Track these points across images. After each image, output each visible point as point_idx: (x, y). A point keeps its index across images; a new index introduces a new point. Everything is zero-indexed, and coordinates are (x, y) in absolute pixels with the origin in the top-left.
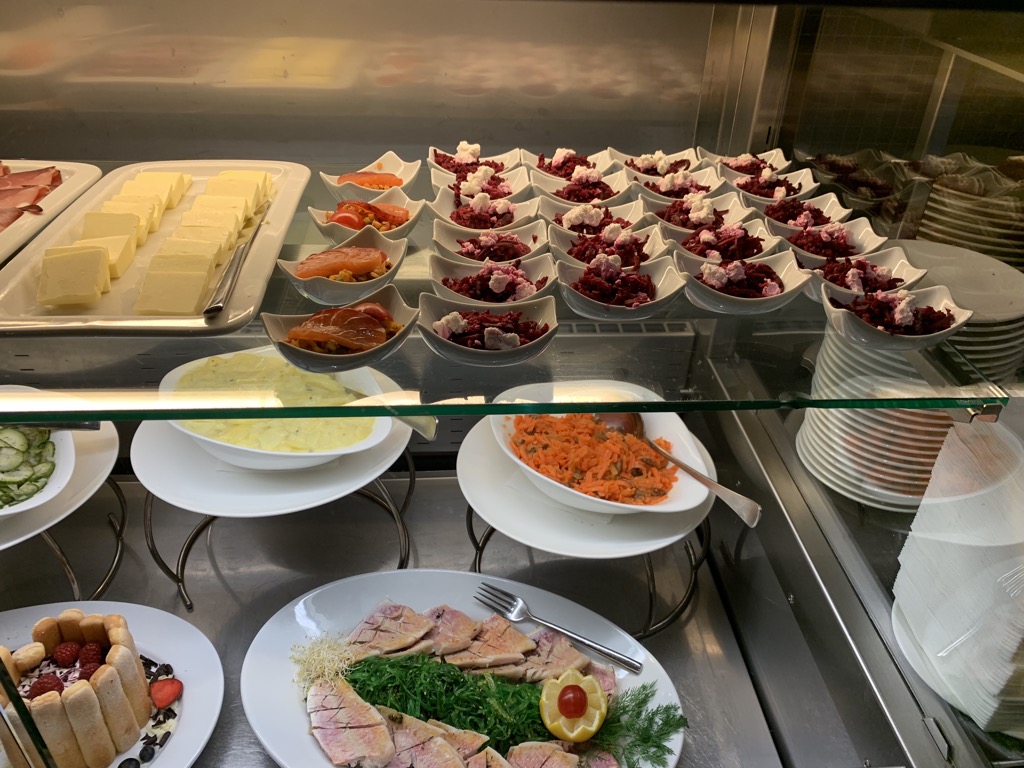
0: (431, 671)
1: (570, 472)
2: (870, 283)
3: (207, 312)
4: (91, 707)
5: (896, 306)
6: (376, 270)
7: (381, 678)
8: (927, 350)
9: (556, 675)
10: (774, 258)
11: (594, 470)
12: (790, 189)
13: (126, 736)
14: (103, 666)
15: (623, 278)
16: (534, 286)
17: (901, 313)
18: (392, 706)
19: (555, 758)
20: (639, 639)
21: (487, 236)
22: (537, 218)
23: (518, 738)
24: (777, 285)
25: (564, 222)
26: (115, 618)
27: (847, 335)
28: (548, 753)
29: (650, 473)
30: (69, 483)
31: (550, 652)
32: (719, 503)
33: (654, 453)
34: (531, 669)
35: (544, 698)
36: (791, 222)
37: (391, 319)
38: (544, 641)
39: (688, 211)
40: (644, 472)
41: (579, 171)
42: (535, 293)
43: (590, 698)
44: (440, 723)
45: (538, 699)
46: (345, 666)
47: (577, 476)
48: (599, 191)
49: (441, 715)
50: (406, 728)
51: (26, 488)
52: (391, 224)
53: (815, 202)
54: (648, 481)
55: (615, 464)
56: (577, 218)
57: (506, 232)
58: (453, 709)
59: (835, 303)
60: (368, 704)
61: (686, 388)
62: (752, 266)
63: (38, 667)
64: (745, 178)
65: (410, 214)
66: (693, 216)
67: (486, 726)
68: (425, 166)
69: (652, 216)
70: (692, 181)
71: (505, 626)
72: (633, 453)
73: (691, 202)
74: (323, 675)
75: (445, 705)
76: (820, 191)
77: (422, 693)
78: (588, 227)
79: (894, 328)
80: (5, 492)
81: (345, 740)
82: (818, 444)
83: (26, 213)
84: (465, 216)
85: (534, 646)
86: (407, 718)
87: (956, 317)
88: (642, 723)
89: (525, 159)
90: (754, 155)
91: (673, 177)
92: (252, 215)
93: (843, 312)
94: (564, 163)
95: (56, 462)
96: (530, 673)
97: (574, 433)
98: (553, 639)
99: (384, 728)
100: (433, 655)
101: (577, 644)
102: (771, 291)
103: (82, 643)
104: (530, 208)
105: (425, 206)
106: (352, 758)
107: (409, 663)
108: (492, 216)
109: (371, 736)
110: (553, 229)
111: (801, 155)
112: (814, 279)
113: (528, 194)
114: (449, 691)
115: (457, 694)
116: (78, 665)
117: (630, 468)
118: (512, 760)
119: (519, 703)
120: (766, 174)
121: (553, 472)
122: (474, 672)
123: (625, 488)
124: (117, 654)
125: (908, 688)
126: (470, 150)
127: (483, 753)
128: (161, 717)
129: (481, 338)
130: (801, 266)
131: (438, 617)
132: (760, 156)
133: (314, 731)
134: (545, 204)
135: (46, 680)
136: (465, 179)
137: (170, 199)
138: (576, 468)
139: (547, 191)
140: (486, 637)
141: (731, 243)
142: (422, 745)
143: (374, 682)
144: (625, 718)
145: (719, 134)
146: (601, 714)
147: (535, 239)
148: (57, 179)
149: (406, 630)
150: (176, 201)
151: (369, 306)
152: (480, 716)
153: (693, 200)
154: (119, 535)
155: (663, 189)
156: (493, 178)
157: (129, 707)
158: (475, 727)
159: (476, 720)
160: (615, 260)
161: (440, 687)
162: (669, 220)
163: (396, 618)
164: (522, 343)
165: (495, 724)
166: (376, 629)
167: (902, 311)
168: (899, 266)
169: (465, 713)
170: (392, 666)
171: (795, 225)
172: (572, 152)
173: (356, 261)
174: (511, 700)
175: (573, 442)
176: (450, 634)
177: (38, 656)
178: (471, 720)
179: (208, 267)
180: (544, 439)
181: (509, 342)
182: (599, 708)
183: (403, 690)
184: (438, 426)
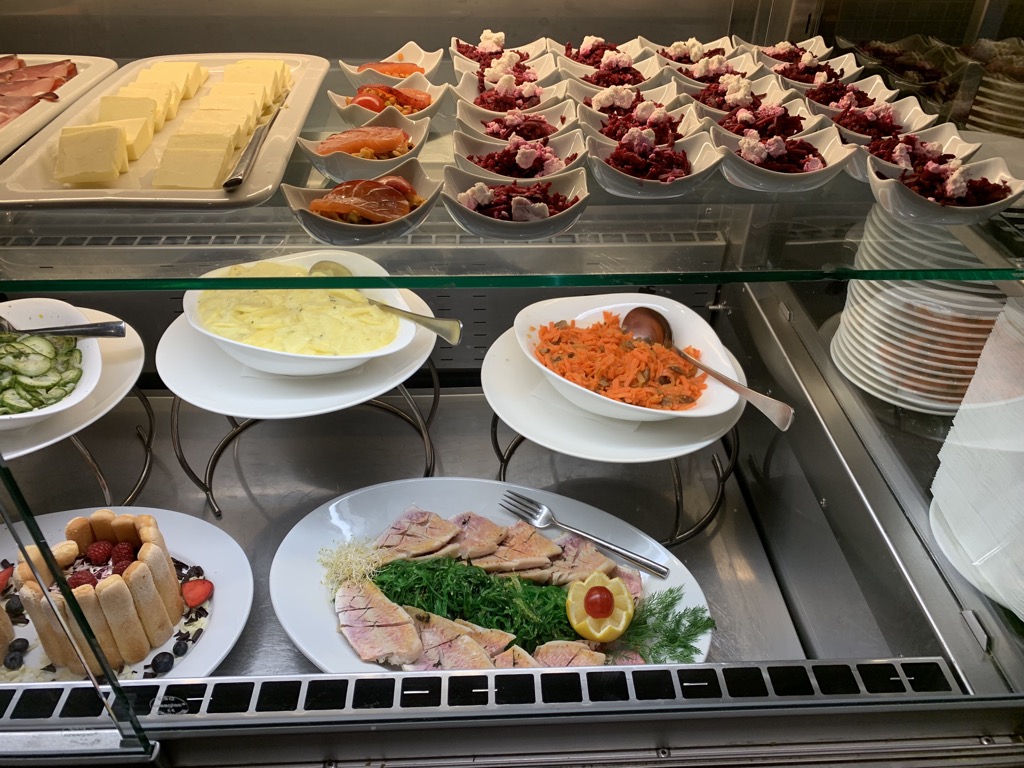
0: (458, 573)
1: (595, 379)
2: (918, 158)
3: (226, 185)
4: (125, 601)
5: (948, 178)
6: (398, 149)
7: (408, 579)
8: (978, 225)
9: (581, 579)
10: (817, 135)
11: (621, 378)
12: (831, 74)
13: (160, 631)
14: (135, 562)
15: (657, 153)
16: (563, 162)
17: (954, 184)
18: (419, 606)
19: (581, 656)
20: (667, 547)
21: (512, 116)
22: (564, 99)
23: (543, 638)
24: (820, 161)
25: (593, 104)
26: (145, 518)
27: (894, 210)
28: (575, 652)
29: (678, 381)
30: (96, 387)
31: (576, 556)
32: (750, 408)
33: (682, 362)
34: (557, 572)
35: (570, 599)
36: (833, 104)
37: (414, 193)
38: (570, 547)
39: (724, 93)
40: (672, 380)
41: (608, 56)
42: (564, 167)
43: (617, 599)
44: (467, 622)
45: (564, 600)
46: (373, 569)
47: (604, 383)
48: (629, 76)
49: (468, 615)
50: (433, 627)
51: (55, 392)
52: (413, 108)
53: (859, 85)
54: (676, 388)
55: (642, 372)
56: (607, 99)
57: (532, 113)
58: (480, 609)
59: (881, 176)
60: (395, 604)
61: (715, 304)
62: (793, 142)
63: (72, 565)
64: (781, 65)
65: (432, 99)
66: (729, 98)
67: (512, 625)
68: (447, 56)
69: (686, 97)
70: (727, 67)
71: (530, 532)
72: (662, 361)
73: (728, 84)
74: (351, 577)
75: (472, 606)
76: (864, 74)
77: (449, 594)
78: (619, 109)
79: (944, 199)
80: (33, 396)
81: (374, 638)
82: (853, 346)
83: (42, 101)
84: (489, 101)
85: (560, 550)
86: (434, 617)
87: (1012, 188)
88: (670, 623)
89: (551, 47)
90: (793, 43)
91: (707, 61)
92: (271, 103)
93: (890, 183)
94: (592, 51)
95: (83, 368)
96: (556, 576)
97: (599, 343)
98: (578, 544)
99: (411, 626)
100: (459, 559)
101: (603, 549)
102: (813, 167)
103: (114, 543)
104: (559, 90)
105: (448, 90)
106: (381, 654)
107: (436, 566)
108: (517, 99)
109: (399, 634)
110: (582, 108)
111: (843, 42)
112: (858, 154)
113: (555, 78)
114: (476, 592)
115: (483, 595)
116: (111, 563)
117: (657, 376)
118: (539, 658)
119: (545, 604)
120: (806, 59)
121: (578, 380)
122: (500, 575)
123: (652, 395)
124: (148, 551)
125: (946, 582)
126: (494, 39)
127: (510, 650)
128: (193, 616)
129: (509, 209)
130: (844, 141)
131: (464, 523)
132: (799, 45)
133: (343, 629)
134: (573, 87)
135: (80, 576)
136: (489, 66)
137: (187, 88)
138: (603, 376)
139: (577, 77)
140: (512, 543)
141: (770, 121)
142: (449, 643)
143: (401, 583)
144: (651, 621)
145: (755, 27)
146: (628, 615)
147: (563, 120)
148: (72, 72)
149: (433, 535)
150: (192, 92)
151: (391, 179)
152: (507, 616)
153: (729, 81)
154: (147, 447)
155: (697, 75)
156: (518, 65)
157: (162, 604)
158: (502, 627)
159: (502, 620)
160: (649, 134)
161: (467, 588)
162: (704, 102)
163: (423, 524)
164: (551, 214)
165: (522, 624)
166: (403, 534)
167: (955, 182)
168: (952, 142)
169: (491, 613)
170: (419, 568)
171: (838, 107)
172: (601, 40)
173: (377, 139)
174: (538, 603)
175: (599, 351)
176: (477, 540)
177: (72, 553)
178: (498, 620)
179: (226, 146)
180: (569, 349)
181: (537, 213)
182: (625, 609)
183: (430, 591)
184: (462, 330)
